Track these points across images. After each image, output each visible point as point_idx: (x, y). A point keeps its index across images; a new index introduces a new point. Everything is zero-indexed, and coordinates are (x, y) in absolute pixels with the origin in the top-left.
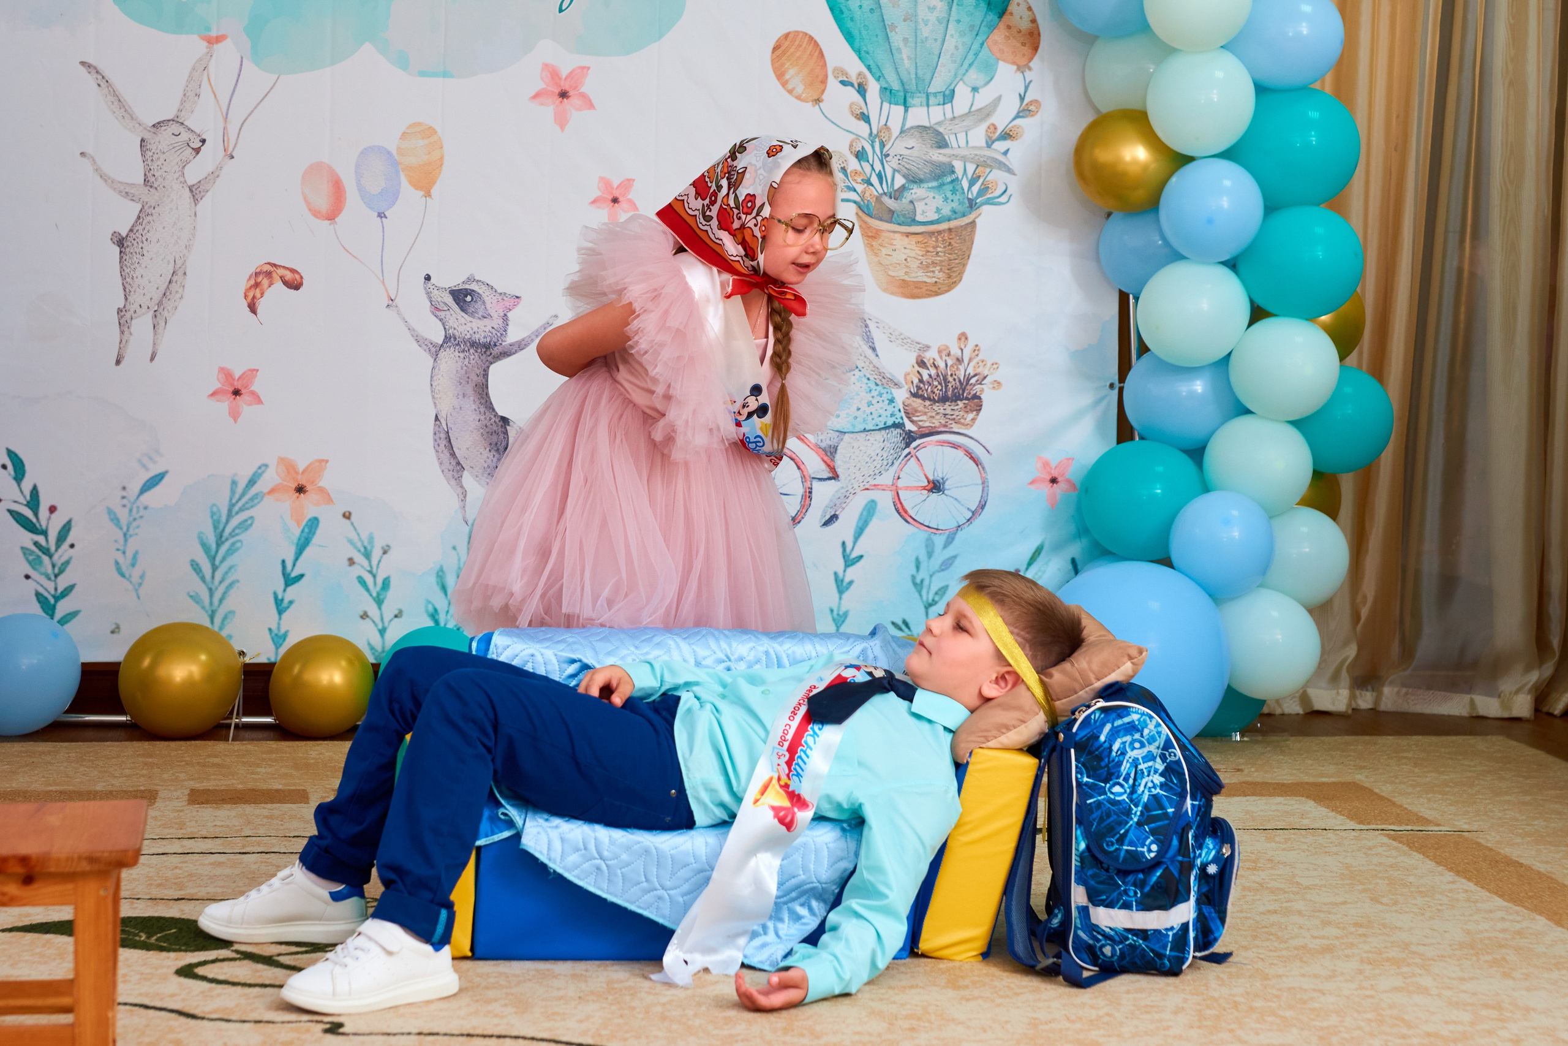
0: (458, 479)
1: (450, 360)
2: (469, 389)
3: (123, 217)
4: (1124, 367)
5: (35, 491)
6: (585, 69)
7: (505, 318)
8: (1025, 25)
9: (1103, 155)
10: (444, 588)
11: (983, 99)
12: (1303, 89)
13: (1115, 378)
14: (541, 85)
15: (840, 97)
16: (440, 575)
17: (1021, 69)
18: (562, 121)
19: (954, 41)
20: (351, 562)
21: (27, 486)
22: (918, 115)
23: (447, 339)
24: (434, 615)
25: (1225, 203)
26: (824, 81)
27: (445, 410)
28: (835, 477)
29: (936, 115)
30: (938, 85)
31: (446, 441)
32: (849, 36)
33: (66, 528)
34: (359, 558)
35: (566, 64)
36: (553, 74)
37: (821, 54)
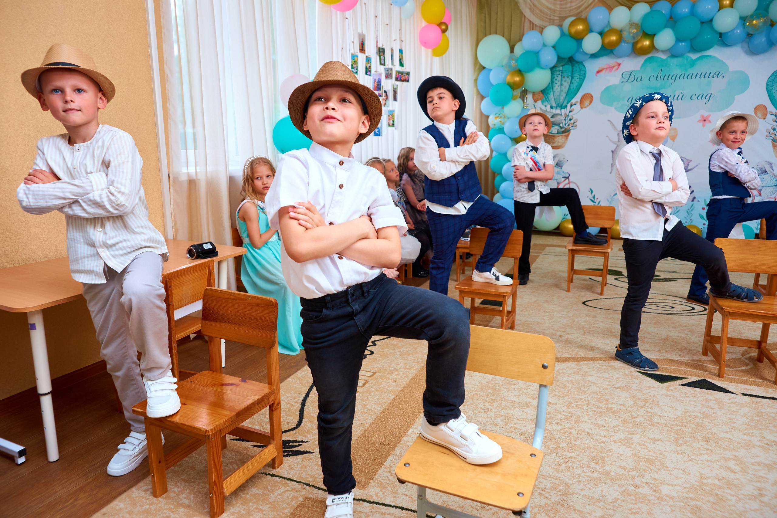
3: (613, 147)
5: (594, 196)
6: (710, 115)
7: (688, 165)
14: (700, 119)
15: (770, 118)
18: (704, 126)
21: (593, 194)
26: (766, 114)
28: (760, 195)
32: (774, 104)
33: (600, 202)
35: (706, 114)
36: (703, 116)
37: (766, 109)
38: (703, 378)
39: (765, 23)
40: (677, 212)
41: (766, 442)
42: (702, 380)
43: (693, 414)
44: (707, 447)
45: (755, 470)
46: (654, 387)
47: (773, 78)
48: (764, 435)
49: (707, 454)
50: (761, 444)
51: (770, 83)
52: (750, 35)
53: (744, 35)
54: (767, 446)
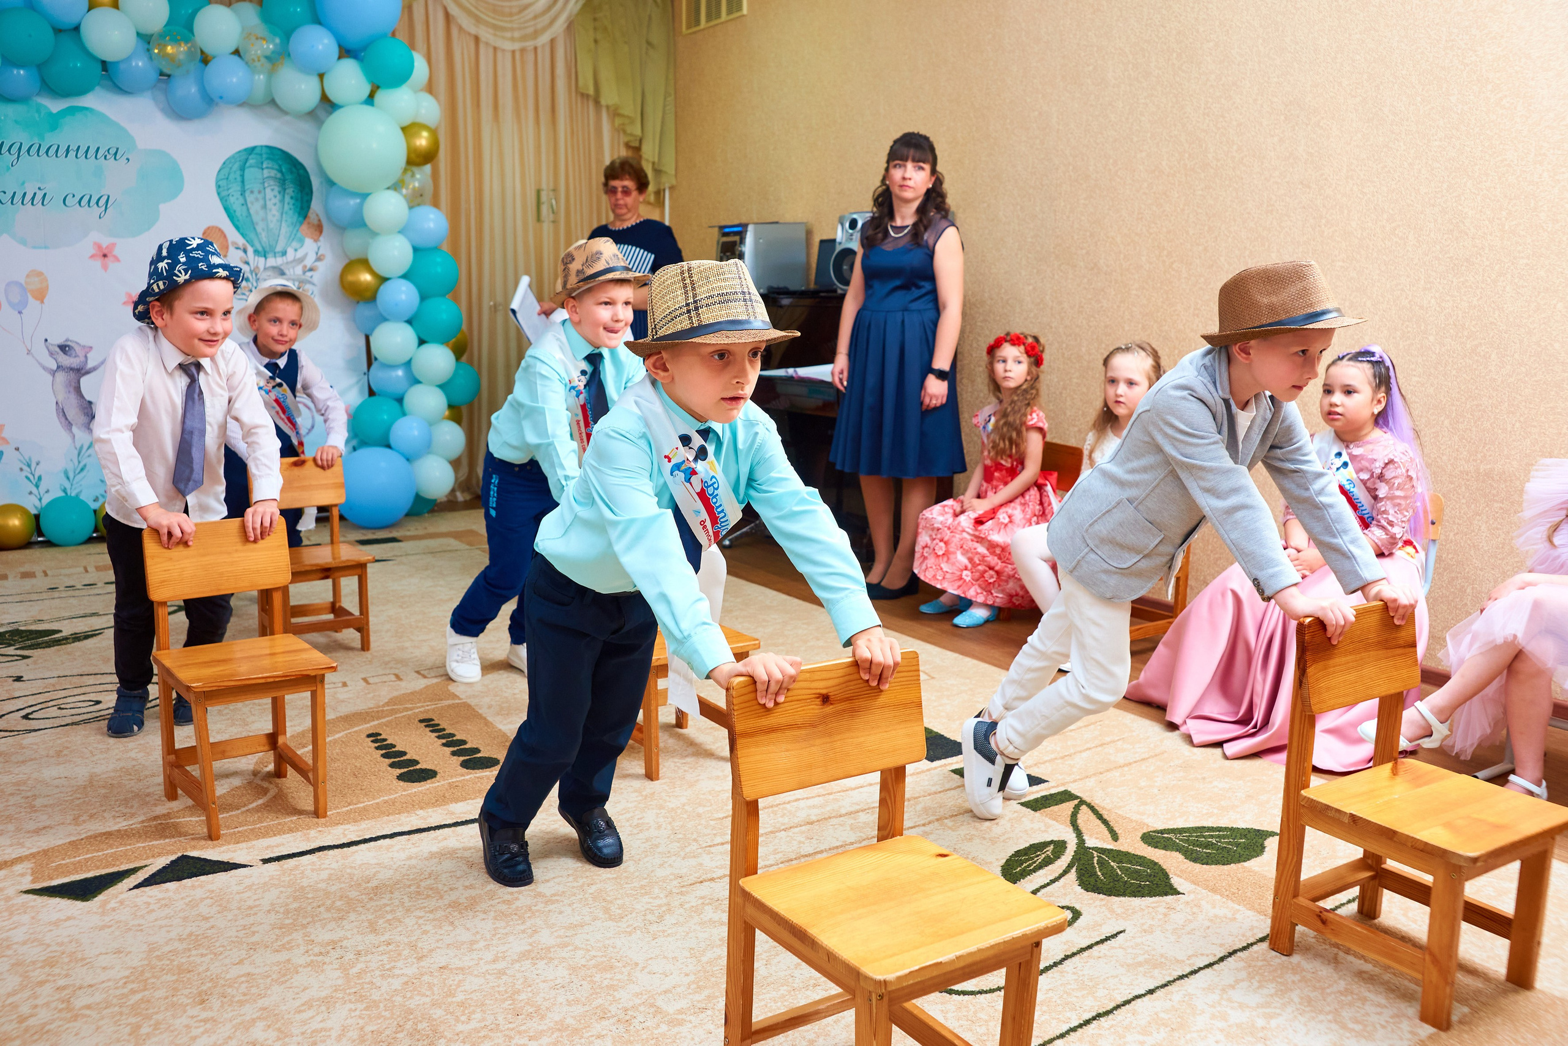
0: (70, 430)
1: (61, 377)
2: (72, 389)
4: (370, 364)
6: (114, 245)
7: (86, 357)
8: (316, 222)
9: (350, 278)
10: (68, 478)
11: (300, 254)
12: (437, 248)
13: (365, 369)
14: (94, 252)
15: (234, 254)
16: (66, 473)
17: (316, 241)
18: (105, 268)
19: (285, 229)
20: (21, 469)
22: (272, 262)
23: (58, 367)
24: (65, 491)
25: (403, 297)
26: (227, 248)
27: (60, 398)
29: (279, 261)
30: (279, 248)
31: (62, 413)
32: (237, 228)
34: (25, 468)
35: (105, 242)
36: (99, 247)
37: (225, 236)
38: (180, 854)
39: (190, 54)
40: (82, 470)
41: (317, 950)
42: (179, 858)
43: (167, 949)
44: (204, 1015)
45: (304, 1023)
46: (69, 919)
47: (226, 171)
48: (312, 937)
49: (206, 1031)
50: (309, 959)
51: (223, 183)
52: (165, 76)
53: (153, 75)
54: (320, 958)
